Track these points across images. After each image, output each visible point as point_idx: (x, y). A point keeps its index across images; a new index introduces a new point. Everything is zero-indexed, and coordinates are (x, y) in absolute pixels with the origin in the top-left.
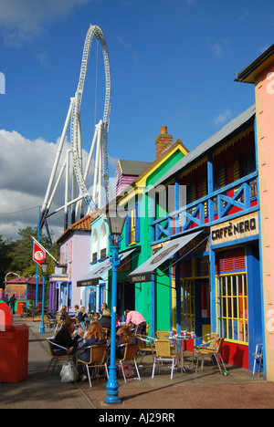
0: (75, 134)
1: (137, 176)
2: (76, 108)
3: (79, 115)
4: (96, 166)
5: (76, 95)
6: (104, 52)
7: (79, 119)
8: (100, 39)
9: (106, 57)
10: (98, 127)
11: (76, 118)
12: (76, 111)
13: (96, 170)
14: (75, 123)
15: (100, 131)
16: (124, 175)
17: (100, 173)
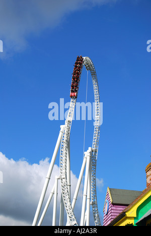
0: (64, 161)
1: (127, 205)
2: (65, 136)
3: (68, 142)
4: (85, 193)
5: (66, 123)
6: (94, 82)
7: (68, 147)
8: (90, 69)
9: (95, 87)
10: (87, 154)
11: (65, 145)
12: (65, 139)
13: (84, 197)
14: (64, 151)
15: (88, 158)
16: (113, 204)
17: (88, 200)
